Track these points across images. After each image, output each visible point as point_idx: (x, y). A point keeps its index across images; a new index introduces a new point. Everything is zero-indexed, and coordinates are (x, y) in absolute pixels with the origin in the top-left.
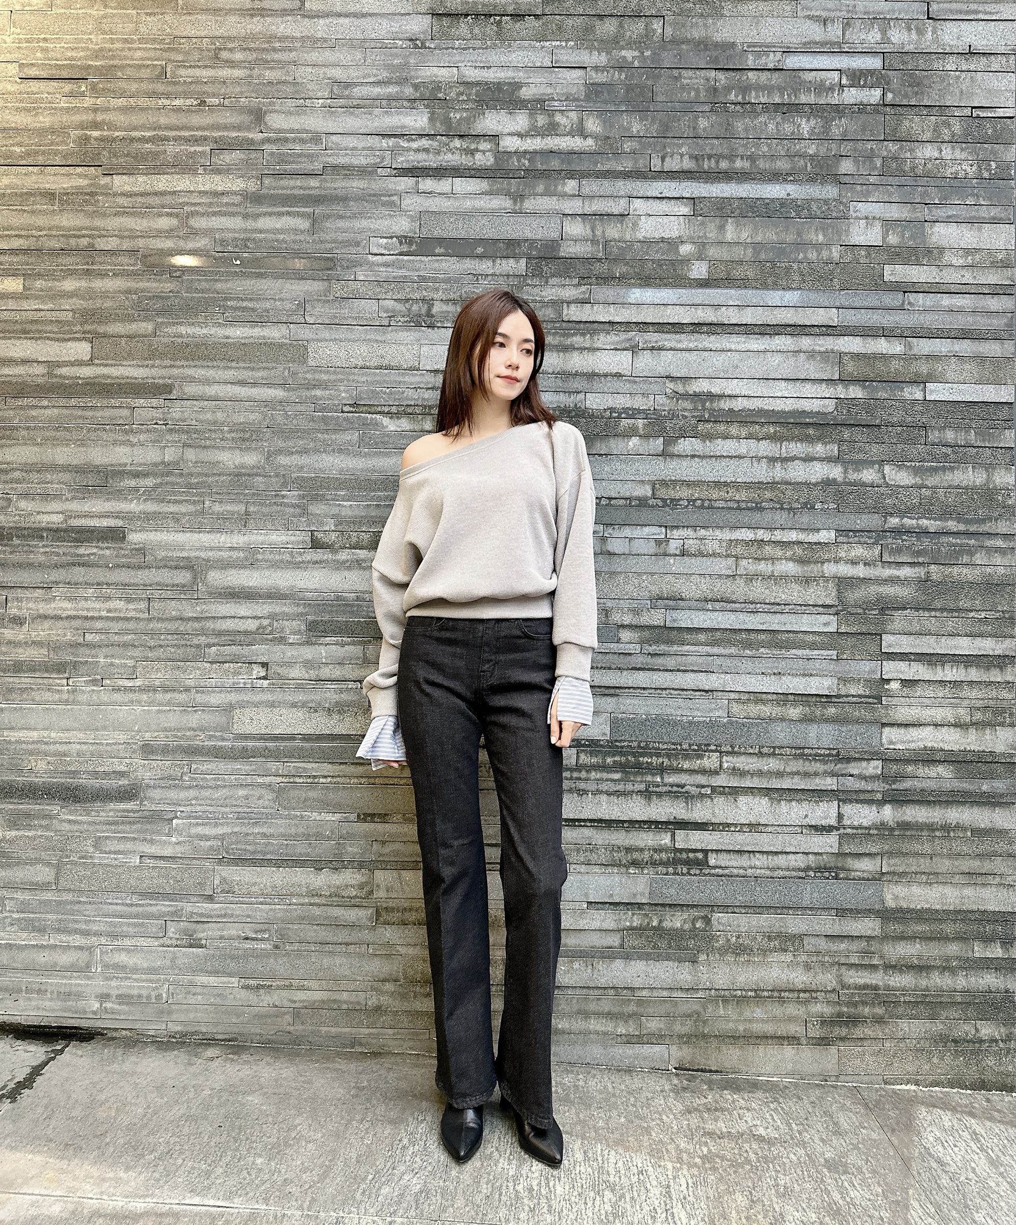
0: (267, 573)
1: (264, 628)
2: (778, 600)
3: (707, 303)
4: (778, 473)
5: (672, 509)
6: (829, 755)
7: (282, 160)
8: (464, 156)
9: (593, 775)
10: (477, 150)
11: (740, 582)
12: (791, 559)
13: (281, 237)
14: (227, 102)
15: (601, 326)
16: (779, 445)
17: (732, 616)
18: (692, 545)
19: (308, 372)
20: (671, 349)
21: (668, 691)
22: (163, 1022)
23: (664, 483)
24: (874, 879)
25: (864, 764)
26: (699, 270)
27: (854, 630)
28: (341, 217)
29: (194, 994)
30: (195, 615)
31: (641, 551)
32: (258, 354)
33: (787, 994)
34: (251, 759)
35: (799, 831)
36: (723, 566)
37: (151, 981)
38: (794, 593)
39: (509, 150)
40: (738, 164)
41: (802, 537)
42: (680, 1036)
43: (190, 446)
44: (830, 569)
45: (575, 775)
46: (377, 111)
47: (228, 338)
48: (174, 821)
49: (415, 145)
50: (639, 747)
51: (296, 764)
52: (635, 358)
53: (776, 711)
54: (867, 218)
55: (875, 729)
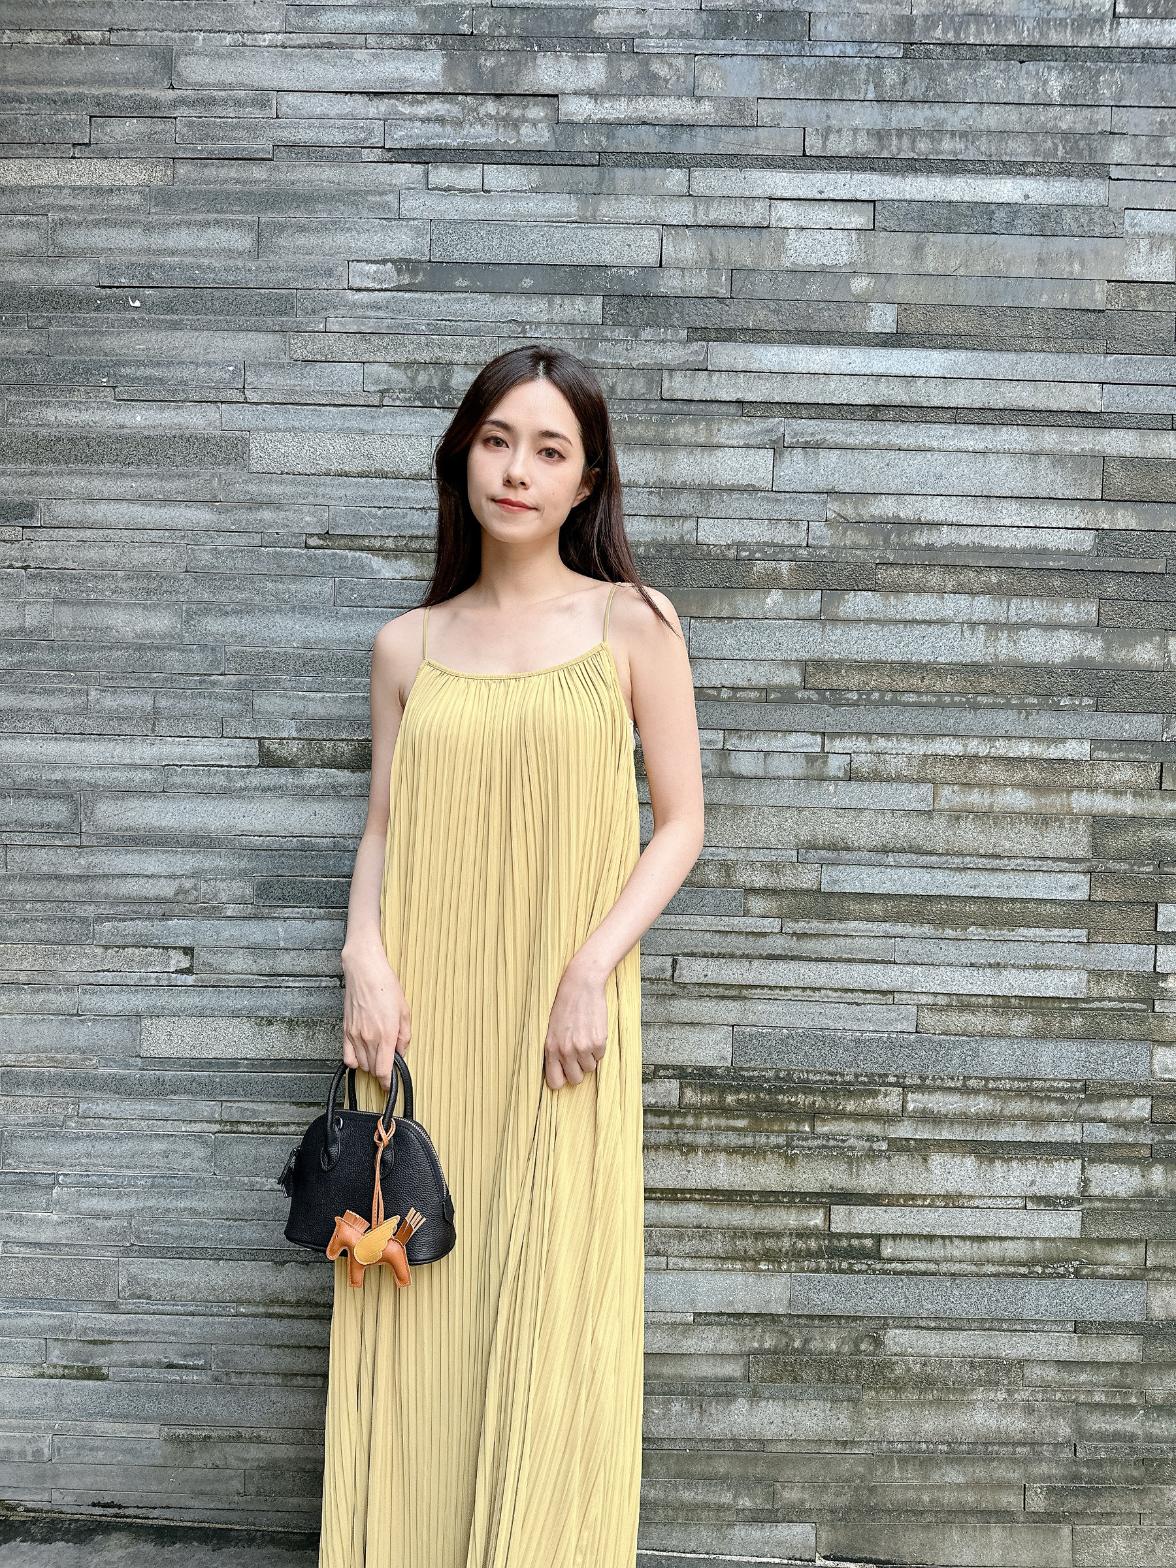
0: (188, 805)
1: (186, 892)
2: (998, 850)
3: (894, 372)
4: (1004, 648)
5: (834, 706)
6: (1071, 1090)
7: (207, 135)
8: (501, 130)
9: (705, 1121)
10: (524, 119)
11: (940, 821)
12: (1020, 786)
13: (206, 261)
14: (114, 38)
15: (724, 408)
16: (1005, 604)
17: (926, 876)
18: (863, 763)
19: (250, 481)
20: (837, 447)
21: (823, 992)
22: (44, 1489)
23: (821, 665)
24: (1133, 1277)
25: (1124, 1103)
26: (882, 319)
27: (1113, 896)
28: (303, 229)
29: (91, 1449)
30: (77, 872)
31: (784, 773)
32: (171, 452)
33: (996, 1448)
34: (171, 1097)
35: (1022, 1204)
36: (911, 796)
37: (25, 1429)
38: (1021, 839)
39: (575, 119)
40: (947, 145)
41: (1038, 750)
42: (832, 1511)
43: (64, 602)
44: (1081, 801)
45: (677, 1121)
46: (360, 54)
47: (122, 427)
48: (56, 1190)
49: (422, 111)
50: (777, 1078)
51: (240, 1105)
52: (777, 462)
53: (991, 1022)
54: (1150, 236)
55: (1141, 1048)
